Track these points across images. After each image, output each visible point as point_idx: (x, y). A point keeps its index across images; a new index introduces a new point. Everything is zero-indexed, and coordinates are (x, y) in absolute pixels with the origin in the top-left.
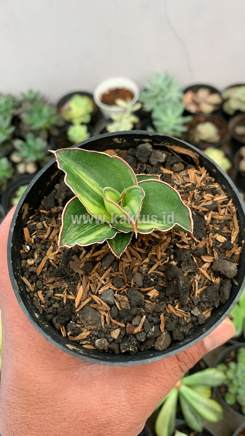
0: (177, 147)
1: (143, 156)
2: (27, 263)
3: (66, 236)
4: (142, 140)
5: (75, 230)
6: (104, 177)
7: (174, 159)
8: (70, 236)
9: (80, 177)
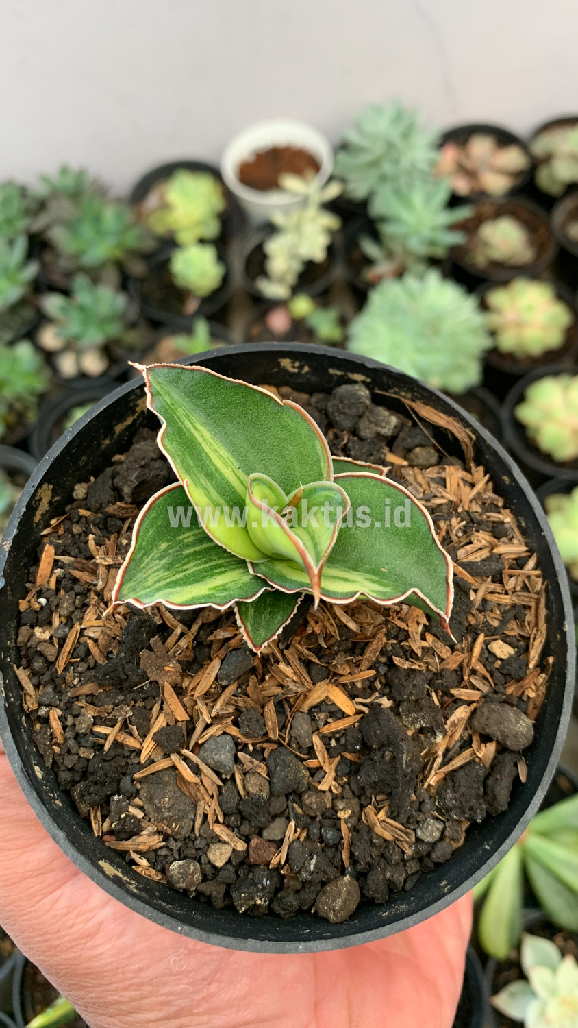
0: (428, 408)
1: (344, 413)
2: (32, 635)
3: (137, 577)
4: (347, 375)
5: (159, 567)
6: (253, 447)
7: (417, 435)
8: (145, 578)
9: (195, 439)
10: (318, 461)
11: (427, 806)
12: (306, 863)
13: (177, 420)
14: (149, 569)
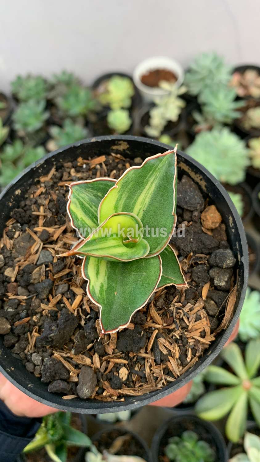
1: (216, 257)
3: (82, 189)
5: (90, 196)
8: (83, 193)
9: (145, 185)
10: (159, 244)
11: (45, 354)
12: (11, 307)
13: (150, 173)
14: (88, 193)
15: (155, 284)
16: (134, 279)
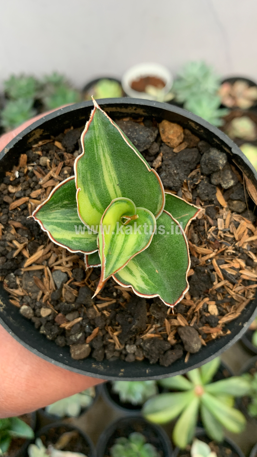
3: (46, 211)
4: (221, 146)
5: (59, 211)
6: (129, 179)
7: (240, 194)
8: (50, 213)
9: (100, 162)
13: (95, 148)
14: (54, 210)
15: (183, 240)
16: (161, 248)
